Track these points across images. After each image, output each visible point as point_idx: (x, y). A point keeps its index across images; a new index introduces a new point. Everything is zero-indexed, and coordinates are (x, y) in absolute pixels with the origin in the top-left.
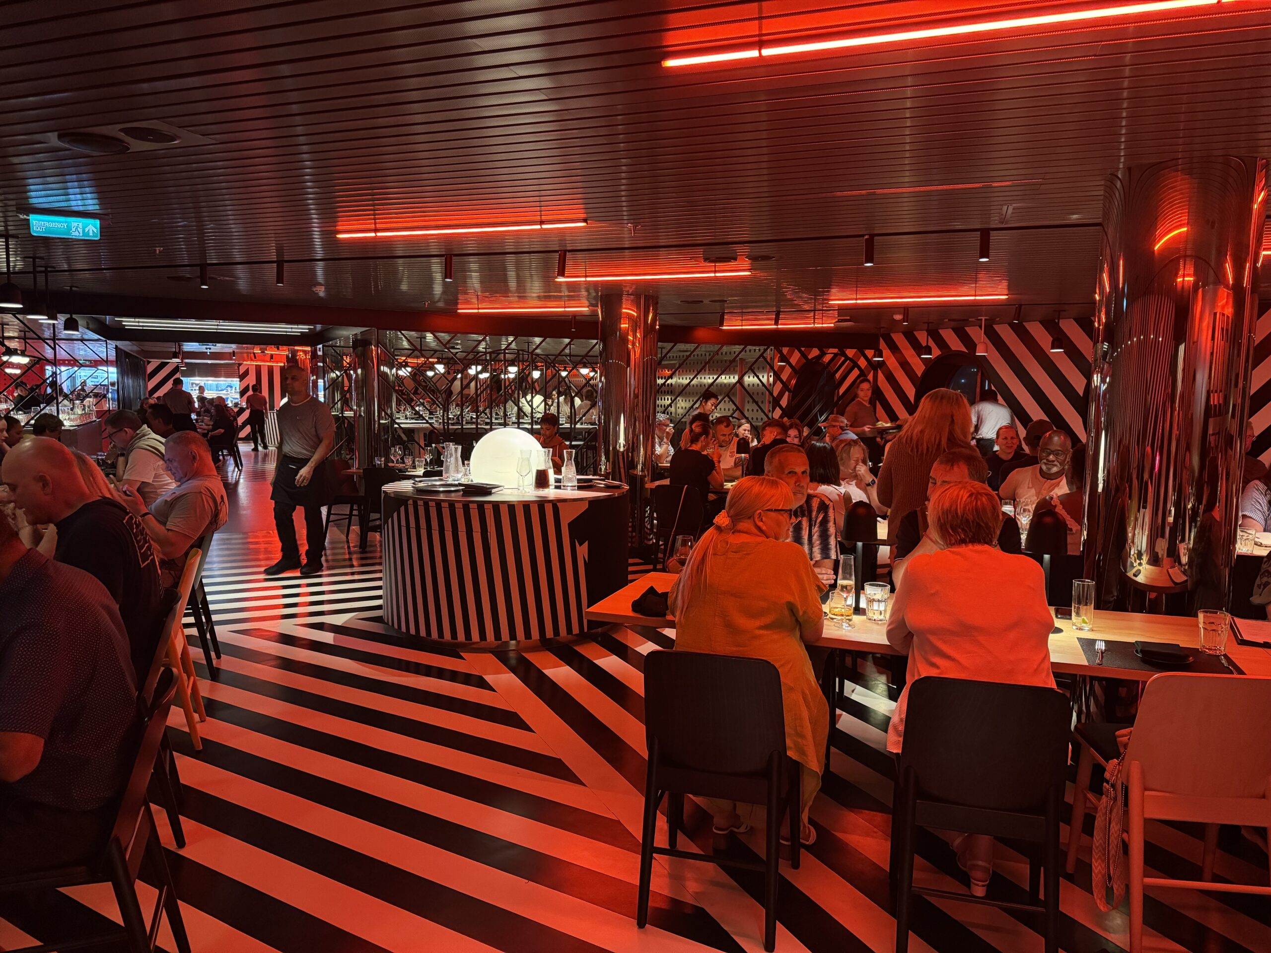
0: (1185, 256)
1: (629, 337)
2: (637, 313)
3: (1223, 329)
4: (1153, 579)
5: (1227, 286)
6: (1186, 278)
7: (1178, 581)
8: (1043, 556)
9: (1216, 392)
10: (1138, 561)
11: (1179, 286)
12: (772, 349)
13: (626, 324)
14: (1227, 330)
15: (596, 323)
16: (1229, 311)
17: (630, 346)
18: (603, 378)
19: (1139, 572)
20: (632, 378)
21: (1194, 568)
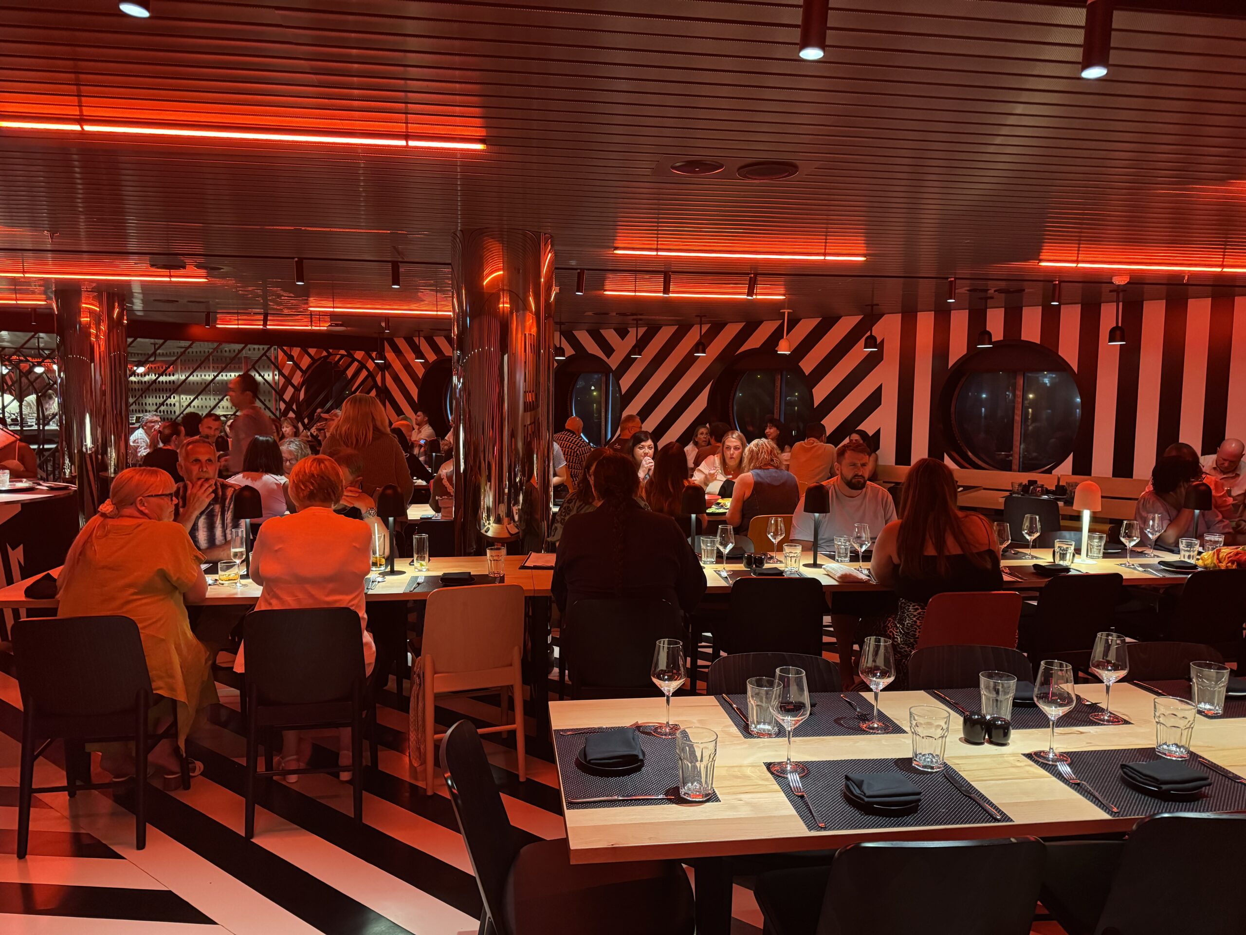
0: (503, 290)
1: (92, 330)
2: (99, 307)
3: (531, 344)
4: (499, 533)
5: (531, 312)
6: (504, 305)
7: (513, 532)
8: (388, 519)
9: (530, 392)
10: (488, 522)
11: (501, 310)
12: (275, 348)
13: (87, 317)
14: (534, 346)
15: (52, 314)
16: (534, 331)
17: (93, 339)
18: (62, 374)
19: (488, 529)
20: (97, 373)
21: (522, 522)
